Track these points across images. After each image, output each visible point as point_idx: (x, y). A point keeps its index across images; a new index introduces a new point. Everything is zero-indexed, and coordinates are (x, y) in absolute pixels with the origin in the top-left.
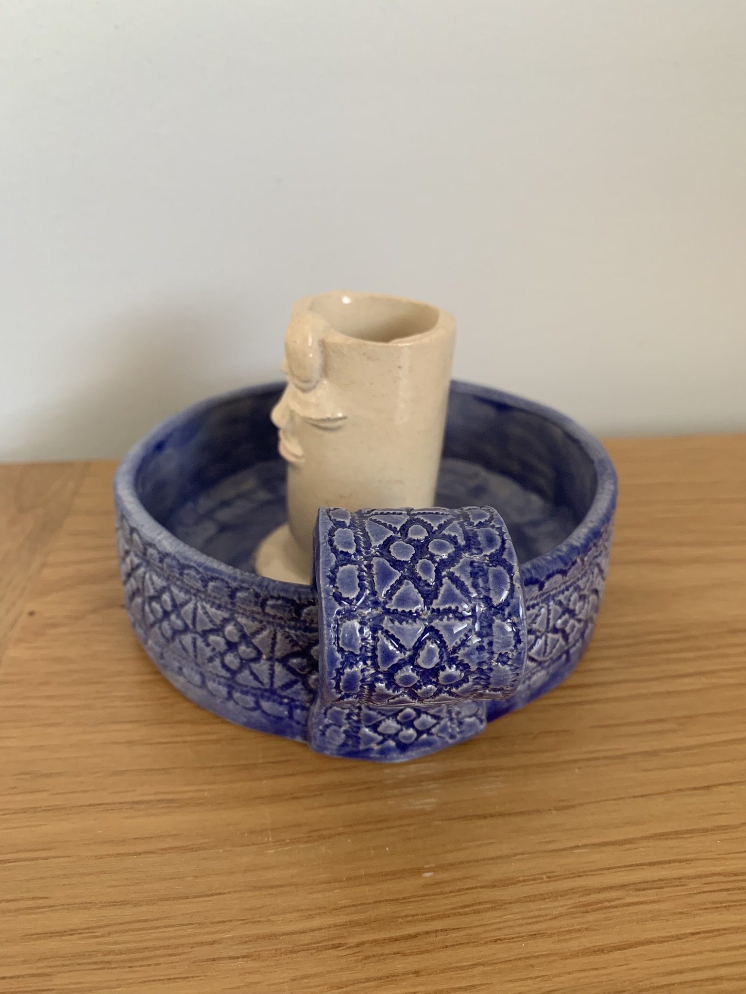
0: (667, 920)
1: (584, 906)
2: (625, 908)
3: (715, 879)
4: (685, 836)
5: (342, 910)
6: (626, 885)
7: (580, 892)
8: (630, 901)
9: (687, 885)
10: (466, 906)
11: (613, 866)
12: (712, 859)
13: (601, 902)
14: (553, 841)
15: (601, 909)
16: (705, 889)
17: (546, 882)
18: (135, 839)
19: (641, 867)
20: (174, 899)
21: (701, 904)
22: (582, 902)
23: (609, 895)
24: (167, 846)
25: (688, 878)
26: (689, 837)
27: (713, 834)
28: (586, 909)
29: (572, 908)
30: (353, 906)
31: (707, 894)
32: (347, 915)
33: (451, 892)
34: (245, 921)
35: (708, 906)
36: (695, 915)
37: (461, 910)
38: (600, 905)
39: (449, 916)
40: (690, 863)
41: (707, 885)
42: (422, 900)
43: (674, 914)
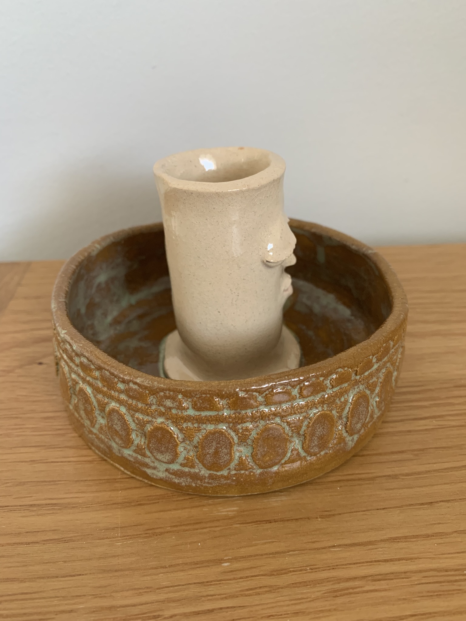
0: (393, 605)
1: (335, 591)
2: (364, 594)
3: (431, 573)
4: (411, 540)
5: (163, 589)
6: (367, 577)
7: (332, 581)
8: (368, 589)
9: (410, 578)
10: (251, 589)
11: (358, 561)
12: (430, 558)
13: (347, 589)
14: (317, 541)
15: (347, 594)
16: (423, 581)
17: (309, 572)
18: (27, 532)
19: (378, 563)
20: (48, 577)
21: (419, 593)
22: (334, 588)
23: (354, 584)
24: (48, 538)
25: (412, 572)
26: (415, 541)
27: (432, 539)
28: (335, 594)
29: (325, 593)
30: (171, 587)
31: (424, 585)
32: (167, 593)
33: (241, 578)
34: (95, 596)
35: (425, 594)
36: (415, 601)
37: (247, 593)
38: (346, 592)
39: (237, 597)
40: (414, 561)
41: (425, 578)
42: (220, 583)
43: (400, 600)
